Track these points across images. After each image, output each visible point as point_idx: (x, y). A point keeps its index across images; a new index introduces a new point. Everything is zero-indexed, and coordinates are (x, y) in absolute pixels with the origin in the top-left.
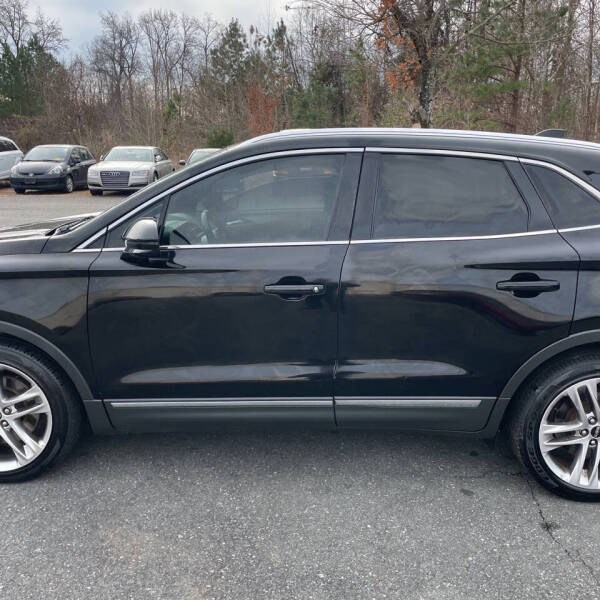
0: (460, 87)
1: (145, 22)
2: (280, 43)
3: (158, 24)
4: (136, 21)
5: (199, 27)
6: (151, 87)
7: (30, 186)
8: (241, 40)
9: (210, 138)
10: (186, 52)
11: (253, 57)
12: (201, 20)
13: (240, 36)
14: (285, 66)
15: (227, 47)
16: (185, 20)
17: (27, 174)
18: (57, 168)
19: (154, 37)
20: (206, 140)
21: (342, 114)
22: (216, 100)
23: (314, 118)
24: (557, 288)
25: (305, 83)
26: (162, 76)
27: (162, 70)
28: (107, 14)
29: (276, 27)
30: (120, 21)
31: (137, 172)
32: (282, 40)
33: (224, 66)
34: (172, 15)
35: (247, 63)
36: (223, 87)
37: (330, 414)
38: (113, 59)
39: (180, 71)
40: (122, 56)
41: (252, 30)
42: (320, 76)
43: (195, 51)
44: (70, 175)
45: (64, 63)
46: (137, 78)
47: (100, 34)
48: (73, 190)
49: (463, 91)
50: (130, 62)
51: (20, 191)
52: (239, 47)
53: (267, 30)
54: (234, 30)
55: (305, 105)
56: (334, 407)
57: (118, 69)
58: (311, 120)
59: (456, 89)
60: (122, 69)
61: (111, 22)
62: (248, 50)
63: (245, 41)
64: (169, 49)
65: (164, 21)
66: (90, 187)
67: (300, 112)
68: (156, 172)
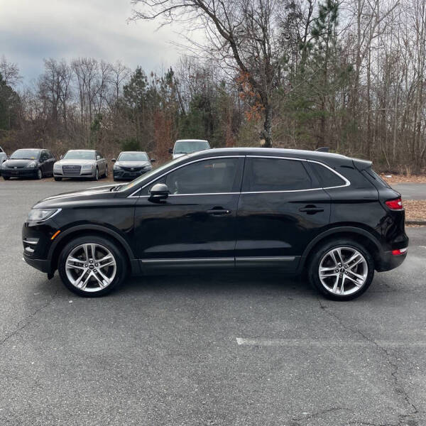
0: (288, 114)
1: (75, 65)
2: (170, 82)
3: (84, 67)
4: (69, 65)
5: (112, 70)
6: (78, 109)
7: (14, 175)
8: (144, 80)
9: (124, 144)
10: (103, 86)
11: (151, 91)
12: (114, 64)
13: (143, 77)
14: (173, 96)
15: (134, 84)
16: (103, 64)
17: (13, 167)
18: (32, 163)
19: (82, 76)
20: (121, 145)
21: (212, 129)
22: (127, 119)
23: (194, 131)
24: (322, 211)
25: (187, 109)
26: (87, 101)
27: (87, 98)
28: (48, 60)
29: (167, 72)
30: (58, 64)
31: (86, 166)
32: (171, 80)
33: (132, 97)
34: (94, 61)
35: (148, 95)
36: (132, 110)
37: (233, 264)
38: (52, 90)
39: (99, 98)
40: (59, 87)
41: (152, 75)
42: (197, 105)
43: (110, 86)
44: (40, 168)
45: (19, 92)
46: (69, 103)
47: (44, 73)
48: (42, 178)
49: (289, 117)
50: (64, 92)
51: (7, 178)
52: (142, 84)
53: (162, 74)
54: (139, 73)
55: (187, 123)
56: (235, 261)
57: (56, 96)
58: (191, 133)
59: (286, 115)
60: (59, 97)
61: (51, 65)
62: (148, 86)
63: (146, 81)
64: (92, 83)
65: (89, 65)
66: (55, 176)
67: (184, 127)
68: (97, 166)
